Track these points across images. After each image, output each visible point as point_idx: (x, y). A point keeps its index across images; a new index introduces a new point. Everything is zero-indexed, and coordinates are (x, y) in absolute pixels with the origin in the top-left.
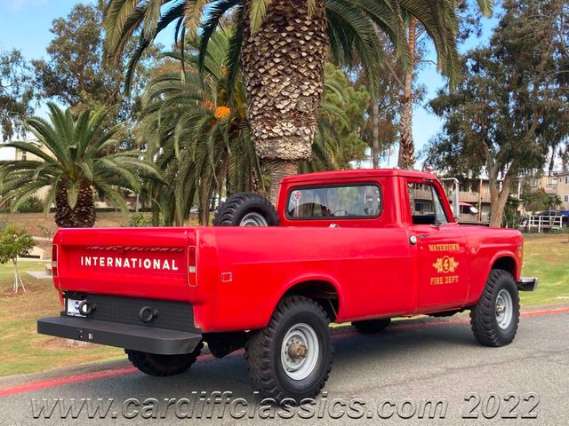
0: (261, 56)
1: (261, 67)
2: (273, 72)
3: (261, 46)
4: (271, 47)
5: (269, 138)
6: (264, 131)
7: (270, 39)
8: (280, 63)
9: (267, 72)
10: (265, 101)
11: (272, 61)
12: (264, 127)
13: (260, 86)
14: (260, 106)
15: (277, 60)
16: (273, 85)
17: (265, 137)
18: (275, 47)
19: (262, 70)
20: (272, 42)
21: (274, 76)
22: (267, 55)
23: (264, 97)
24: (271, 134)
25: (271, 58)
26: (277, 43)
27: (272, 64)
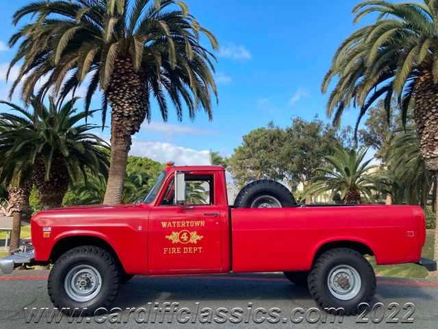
0: (423, 110)
1: (424, 116)
2: (431, 118)
3: (423, 104)
4: (429, 103)
5: (431, 158)
6: (428, 154)
7: (429, 99)
8: (436, 112)
9: (428, 118)
10: (427, 135)
11: (431, 111)
12: (428, 151)
13: (423, 127)
14: (425, 139)
15: (434, 111)
16: (432, 126)
17: (428, 157)
18: (432, 103)
19: (424, 118)
20: (430, 100)
21: (433, 120)
22: (427, 108)
23: (427, 133)
24: (432, 155)
25: (430, 110)
26: (433, 100)
27: (430, 113)
